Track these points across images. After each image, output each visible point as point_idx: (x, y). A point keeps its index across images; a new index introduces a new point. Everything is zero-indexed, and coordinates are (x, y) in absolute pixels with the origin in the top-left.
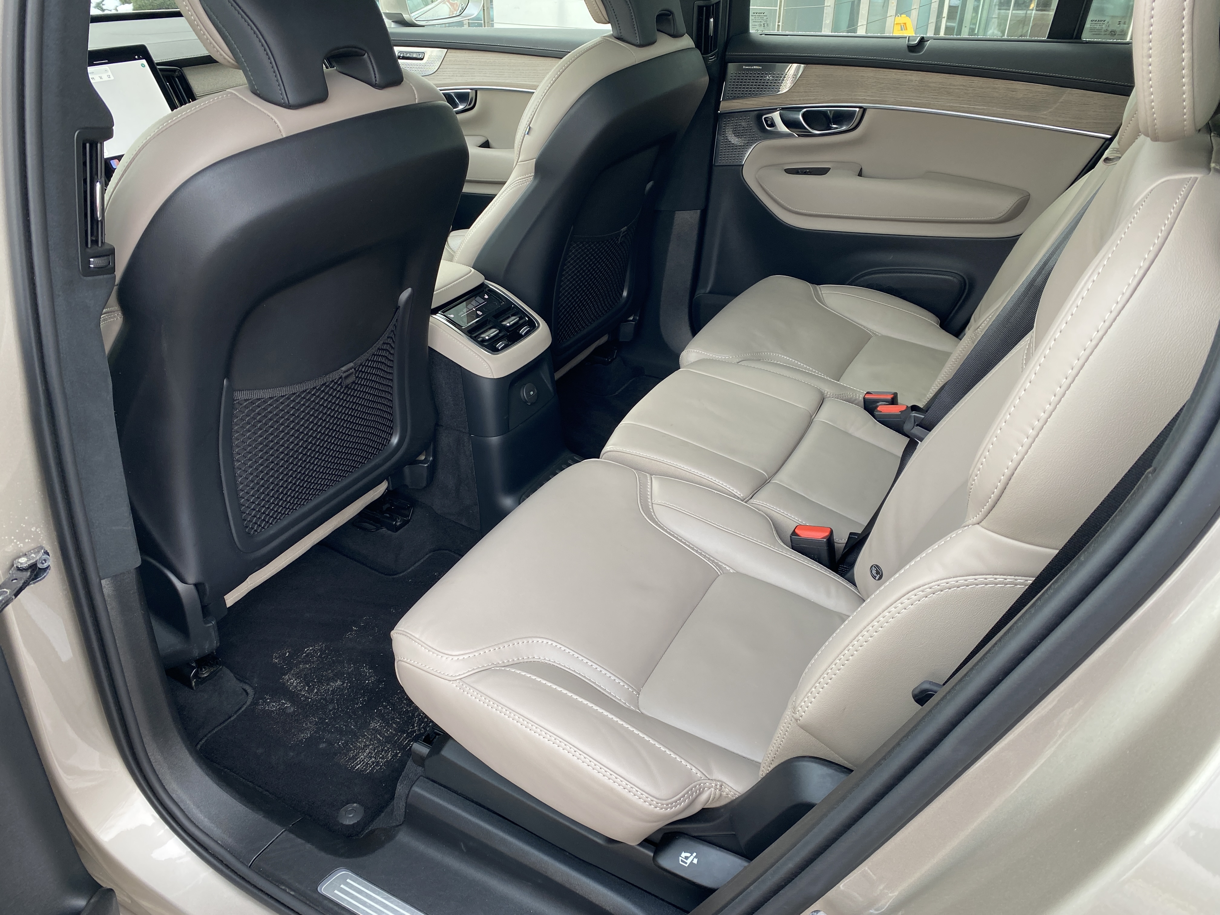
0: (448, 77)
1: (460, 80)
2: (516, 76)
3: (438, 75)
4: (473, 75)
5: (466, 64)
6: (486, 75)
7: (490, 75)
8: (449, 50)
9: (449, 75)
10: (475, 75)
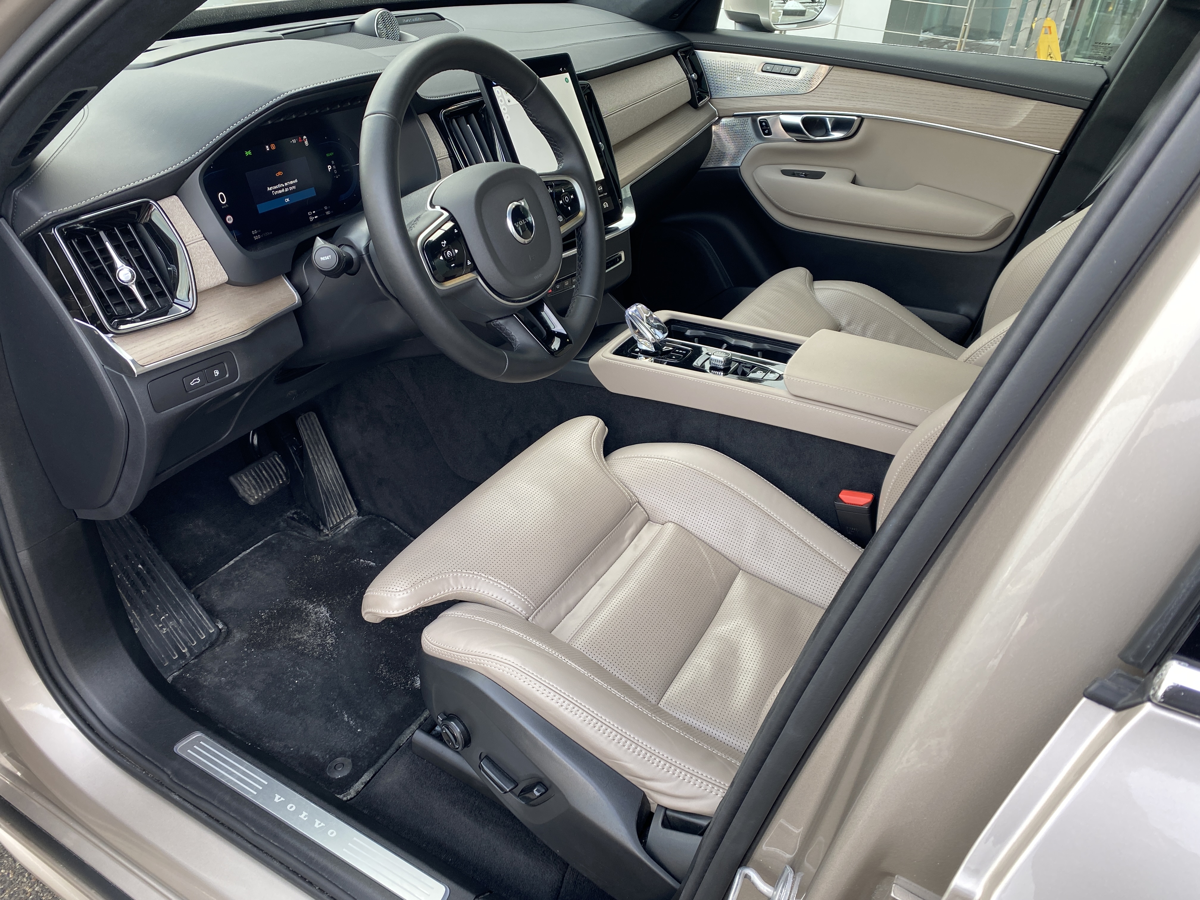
0: (828, 99)
1: (845, 104)
2: (928, 107)
3: (815, 95)
4: (866, 100)
5: (857, 87)
6: (884, 102)
7: (889, 103)
8: (835, 68)
9: (831, 96)
10: (868, 100)
